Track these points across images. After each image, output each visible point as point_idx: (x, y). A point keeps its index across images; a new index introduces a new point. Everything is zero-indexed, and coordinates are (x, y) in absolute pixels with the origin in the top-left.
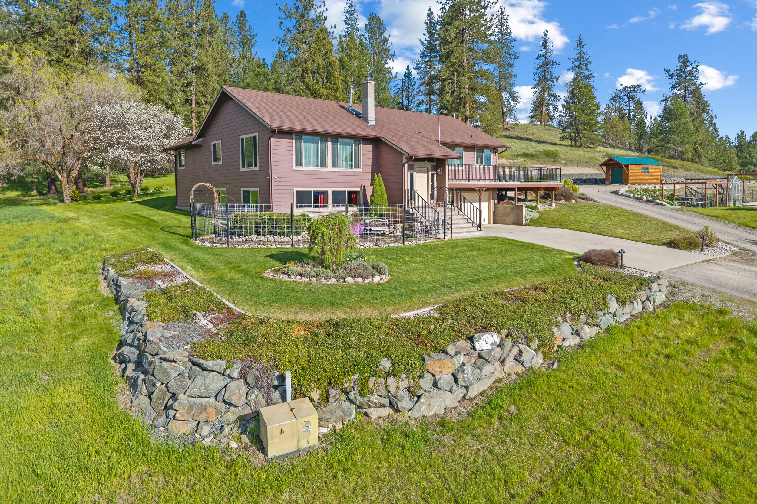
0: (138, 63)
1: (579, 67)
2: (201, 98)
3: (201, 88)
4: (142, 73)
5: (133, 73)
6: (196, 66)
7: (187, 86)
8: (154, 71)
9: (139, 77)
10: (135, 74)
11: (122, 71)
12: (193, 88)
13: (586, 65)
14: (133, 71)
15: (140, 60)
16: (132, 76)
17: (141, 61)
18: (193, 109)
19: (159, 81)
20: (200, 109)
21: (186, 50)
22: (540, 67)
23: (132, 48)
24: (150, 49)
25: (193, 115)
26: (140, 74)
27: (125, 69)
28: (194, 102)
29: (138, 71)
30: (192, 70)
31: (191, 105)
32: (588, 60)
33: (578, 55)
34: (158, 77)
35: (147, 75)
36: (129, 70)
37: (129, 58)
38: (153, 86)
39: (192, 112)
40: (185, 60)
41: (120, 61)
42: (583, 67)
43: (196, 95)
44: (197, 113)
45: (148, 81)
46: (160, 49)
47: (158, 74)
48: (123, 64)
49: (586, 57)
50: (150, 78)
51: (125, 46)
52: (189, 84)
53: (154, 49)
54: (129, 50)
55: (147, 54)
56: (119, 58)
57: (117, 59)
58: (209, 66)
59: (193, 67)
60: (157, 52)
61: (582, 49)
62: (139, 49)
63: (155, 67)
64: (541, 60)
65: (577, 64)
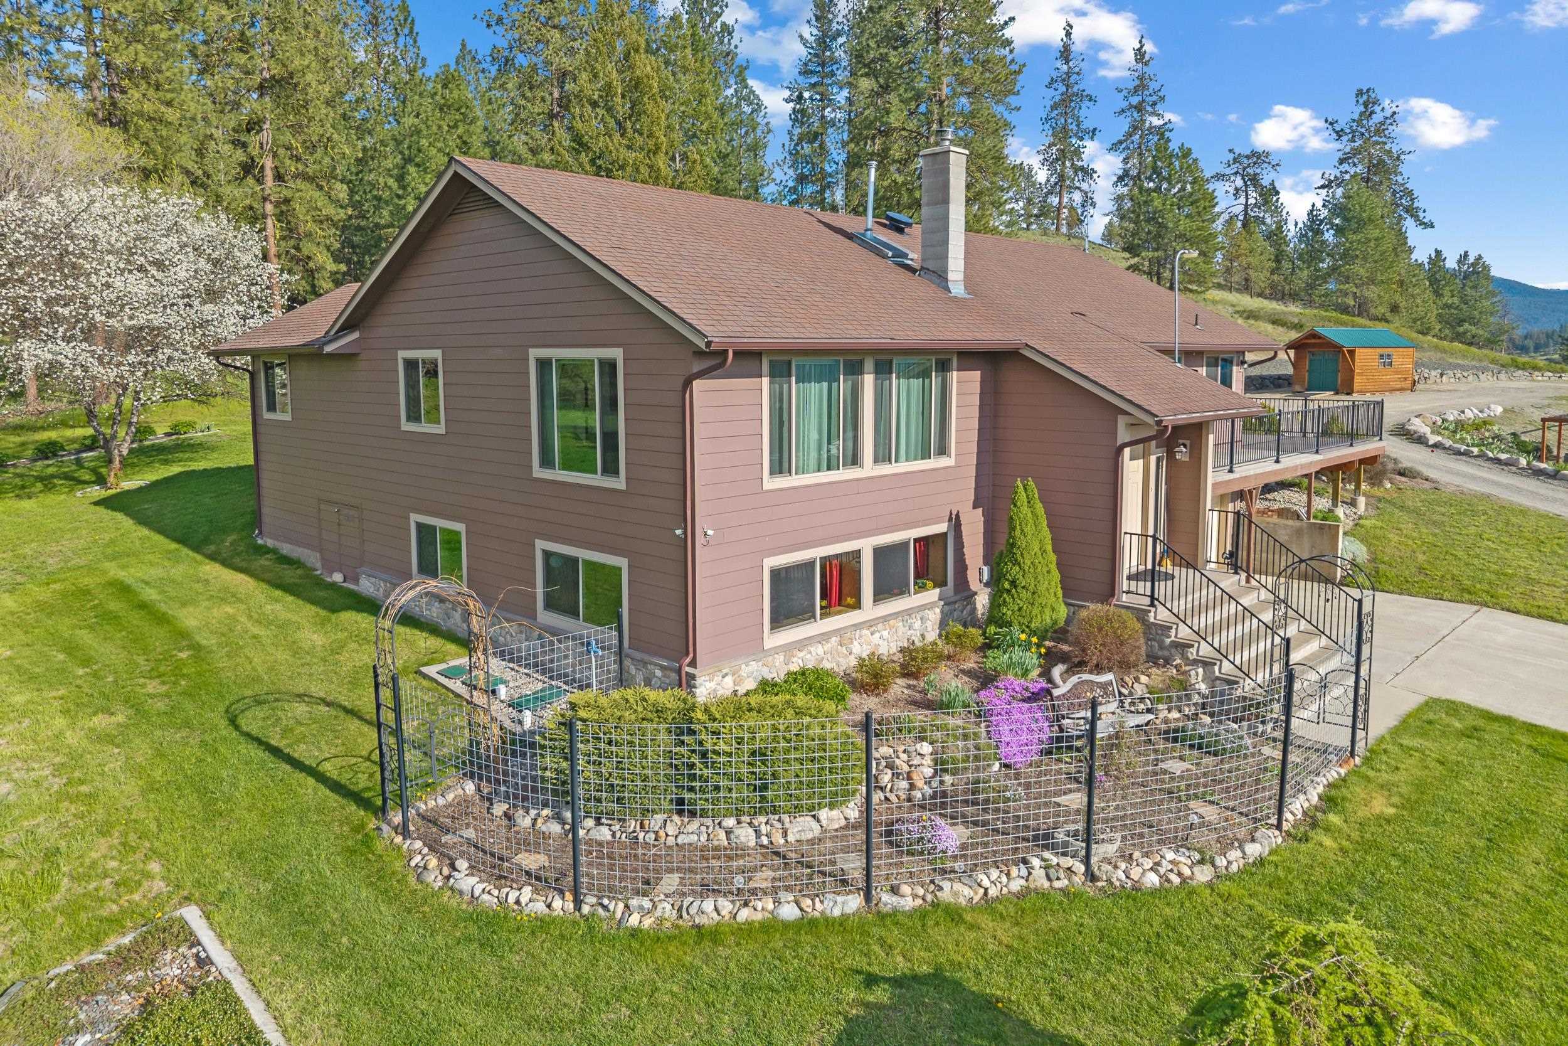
0: (108, 65)
1: (1139, 108)
2: (288, 162)
3: (287, 137)
4: (123, 92)
5: (96, 92)
6: (273, 77)
7: (249, 131)
8: (158, 88)
9: (114, 104)
10: (102, 95)
11: (62, 85)
12: (266, 136)
13: (1155, 104)
14: (95, 85)
15: (116, 55)
16: (94, 100)
17: (119, 60)
18: (268, 192)
19: (172, 115)
20: (287, 193)
21: (243, 34)
22: (1054, 107)
23: (90, 21)
24: (146, 24)
25: (269, 208)
26: (117, 95)
27: (70, 81)
28: (269, 174)
29: (112, 87)
30: (261, 87)
31: (260, 181)
32: (1160, 94)
33: (1137, 82)
34: (169, 104)
35: (134, 99)
36: (86, 84)
37: (83, 49)
38: (155, 130)
39: (265, 199)
40: (242, 59)
41: (56, 57)
42: (1149, 109)
43: (275, 155)
44: (277, 205)
45: (140, 114)
46: (171, 29)
47: (169, 96)
48: (65, 67)
49: (1153, 86)
50: (147, 107)
51: (69, 14)
52: (253, 125)
53: (157, 27)
54: (80, 25)
55: (134, 37)
56: (51, 48)
57: (48, 53)
58: (309, 77)
59: (265, 80)
60: (164, 35)
61: (1146, 69)
62: (111, 24)
63: (161, 78)
64: (1056, 90)
65: (1135, 100)
